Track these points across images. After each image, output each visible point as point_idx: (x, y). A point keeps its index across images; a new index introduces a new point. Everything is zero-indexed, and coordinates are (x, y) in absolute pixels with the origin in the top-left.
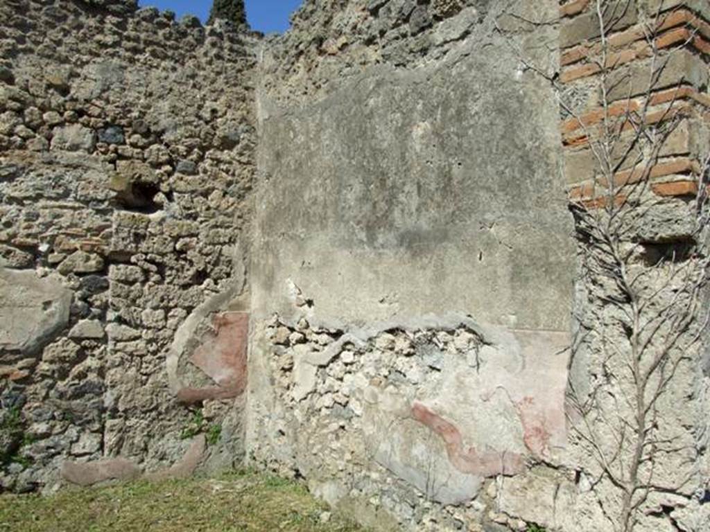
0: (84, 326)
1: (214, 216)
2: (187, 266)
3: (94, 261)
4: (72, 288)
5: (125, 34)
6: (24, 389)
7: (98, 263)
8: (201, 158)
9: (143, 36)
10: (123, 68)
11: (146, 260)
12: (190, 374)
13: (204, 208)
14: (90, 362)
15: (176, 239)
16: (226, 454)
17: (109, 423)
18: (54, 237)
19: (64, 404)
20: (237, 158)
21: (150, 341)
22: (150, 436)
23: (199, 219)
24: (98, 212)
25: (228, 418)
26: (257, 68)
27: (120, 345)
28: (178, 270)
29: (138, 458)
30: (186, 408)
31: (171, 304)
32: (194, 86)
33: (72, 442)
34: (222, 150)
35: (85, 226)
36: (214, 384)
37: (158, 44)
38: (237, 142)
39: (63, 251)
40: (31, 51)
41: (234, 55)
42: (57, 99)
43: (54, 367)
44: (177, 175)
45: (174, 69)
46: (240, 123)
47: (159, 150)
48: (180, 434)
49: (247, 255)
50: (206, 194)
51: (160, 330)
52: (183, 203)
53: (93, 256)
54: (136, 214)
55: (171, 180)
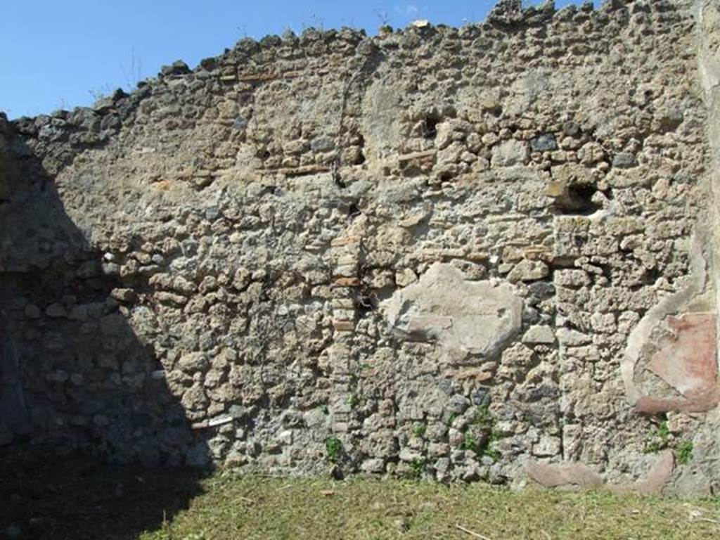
0: (536, 332)
1: (660, 207)
2: (635, 266)
3: (539, 268)
4: (522, 296)
5: (546, 41)
6: (488, 390)
7: (544, 269)
8: (639, 147)
9: (563, 37)
10: (548, 75)
11: (590, 263)
12: (648, 382)
13: (648, 201)
14: (544, 366)
15: (620, 237)
16: (700, 476)
17: (567, 428)
18: (501, 249)
19: (524, 405)
20: (682, 138)
21: (601, 347)
22: (609, 445)
23: (644, 214)
24: (539, 220)
25: (699, 435)
26: (697, 30)
27: (572, 350)
28: (625, 271)
29: (599, 467)
30: (647, 419)
31: (621, 307)
32: (623, 72)
33: (533, 443)
34: (663, 134)
35: (528, 235)
36: (678, 394)
37: (579, 40)
38: (681, 121)
39: (511, 261)
40: (467, 84)
41: (665, 25)
42: (492, 121)
43: (513, 370)
44: (614, 170)
45: (599, 61)
46: (682, 99)
47: (592, 148)
48: (642, 447)
49: (708, 247)
50: (648, 185)
51: (611, 334)
52: (623, 199)
53: (538, 263)
54: (576, 217)
55: (609, 176)
